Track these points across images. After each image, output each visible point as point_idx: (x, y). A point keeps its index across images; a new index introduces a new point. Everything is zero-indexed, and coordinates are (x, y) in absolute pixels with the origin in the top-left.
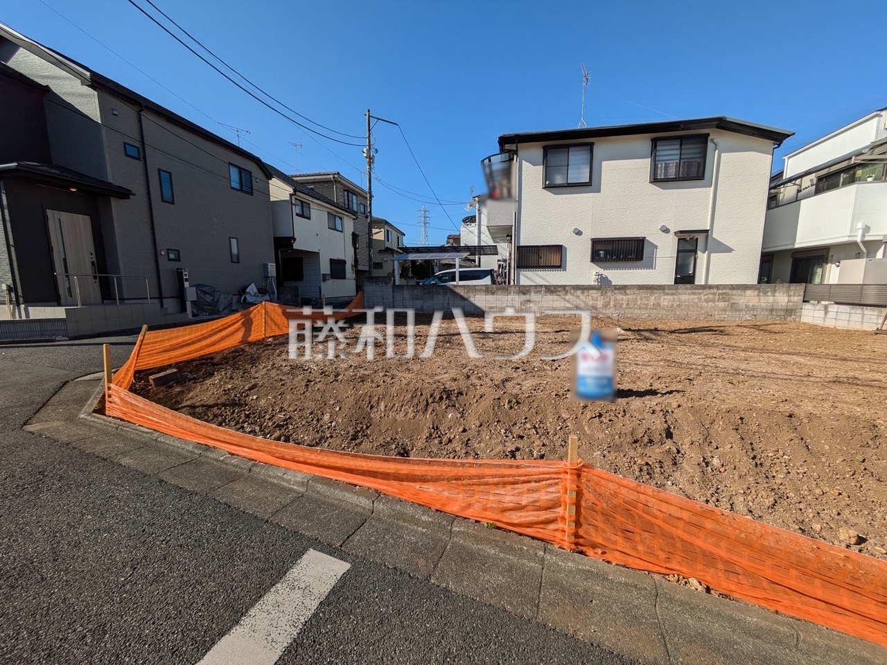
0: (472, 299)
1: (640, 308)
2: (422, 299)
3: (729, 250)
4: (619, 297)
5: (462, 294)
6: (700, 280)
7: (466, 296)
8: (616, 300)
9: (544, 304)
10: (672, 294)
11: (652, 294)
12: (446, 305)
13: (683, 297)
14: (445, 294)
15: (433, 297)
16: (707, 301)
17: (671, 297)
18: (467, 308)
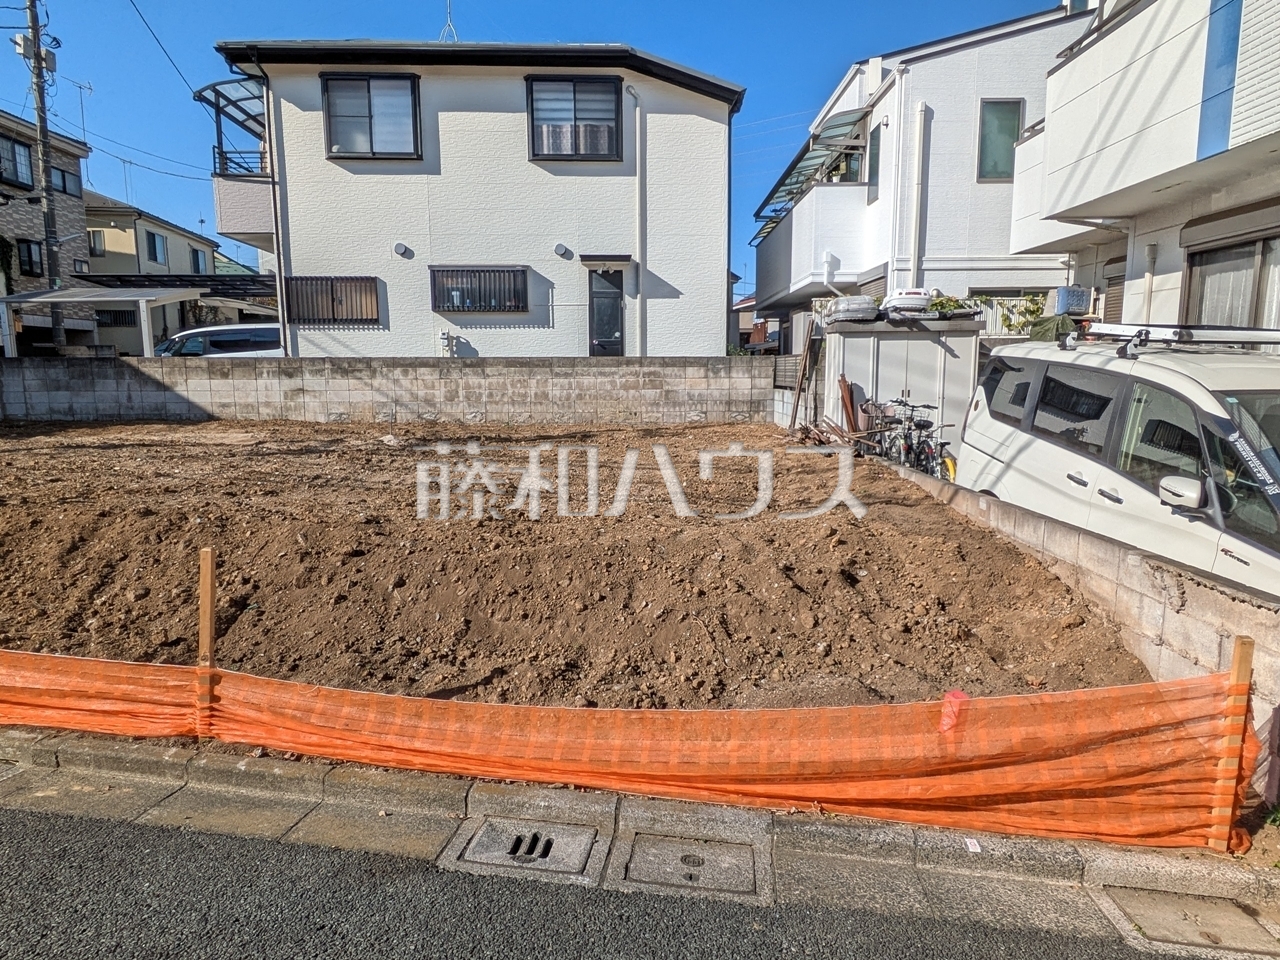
0: (181, 389)
1: (513, 403)
2: (67, 388)
4: (474, 380)
5: (158, 377)
6: (632, 349)
7: (167, 381)
8: (467, 387)
9: (331, 396)
11: (531, 374)
12: (124, 400)
13: (587, 381)
14: (119, 376)
15: (93, 384)
18: (173, 408)
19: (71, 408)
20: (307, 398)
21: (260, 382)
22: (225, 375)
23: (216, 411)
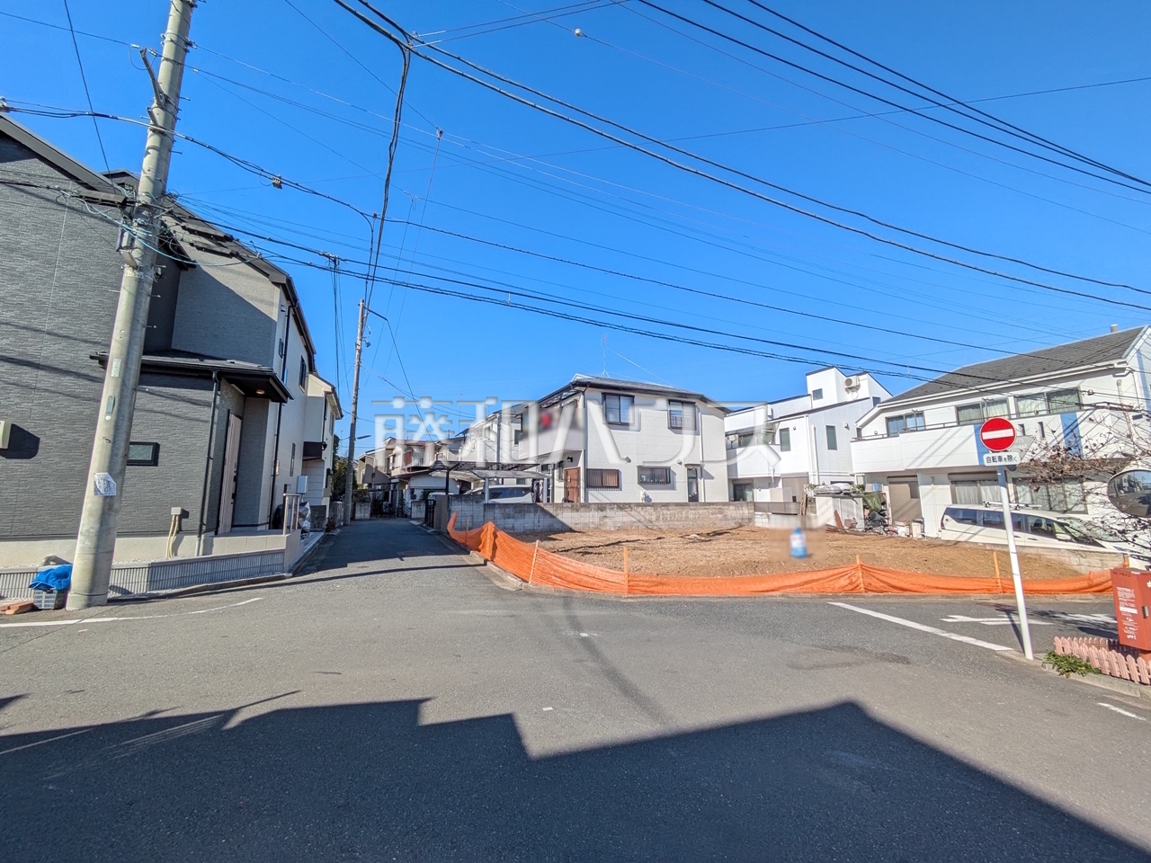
0: (560, 517)
1: (678, 520)
2: (513, 518)
3: (712, 478)
4: (665, 512)
5: (551, 512)
6: (701, 499)
7: (554, 514)
8: (663, 514)
9: (617, 519)
10: (695, 509)
11: (684, 509)
12: (536, 523)
13: (701, 511)
14: (536, 511)
15: (524, 515)
16: (712, 514)
17: (693, 512)
18: (557, 526)
19: (513, 527)
20: (608, 520)
21: (591, 513)
22: (578, 511)
23: (573, 527)
